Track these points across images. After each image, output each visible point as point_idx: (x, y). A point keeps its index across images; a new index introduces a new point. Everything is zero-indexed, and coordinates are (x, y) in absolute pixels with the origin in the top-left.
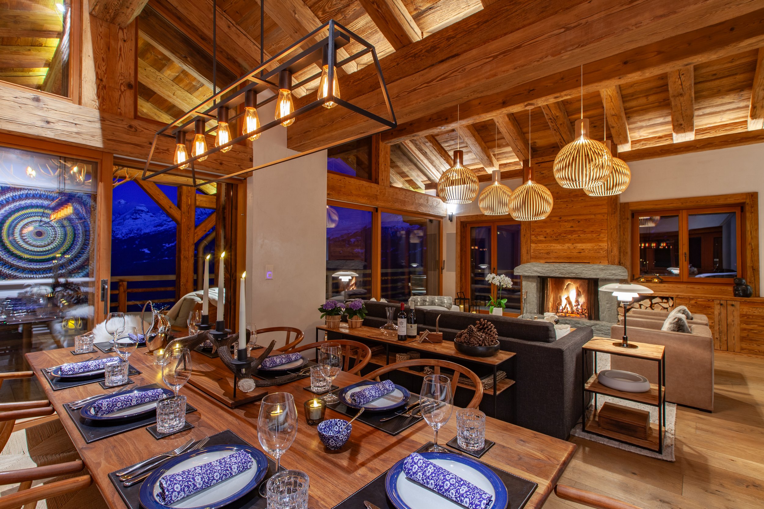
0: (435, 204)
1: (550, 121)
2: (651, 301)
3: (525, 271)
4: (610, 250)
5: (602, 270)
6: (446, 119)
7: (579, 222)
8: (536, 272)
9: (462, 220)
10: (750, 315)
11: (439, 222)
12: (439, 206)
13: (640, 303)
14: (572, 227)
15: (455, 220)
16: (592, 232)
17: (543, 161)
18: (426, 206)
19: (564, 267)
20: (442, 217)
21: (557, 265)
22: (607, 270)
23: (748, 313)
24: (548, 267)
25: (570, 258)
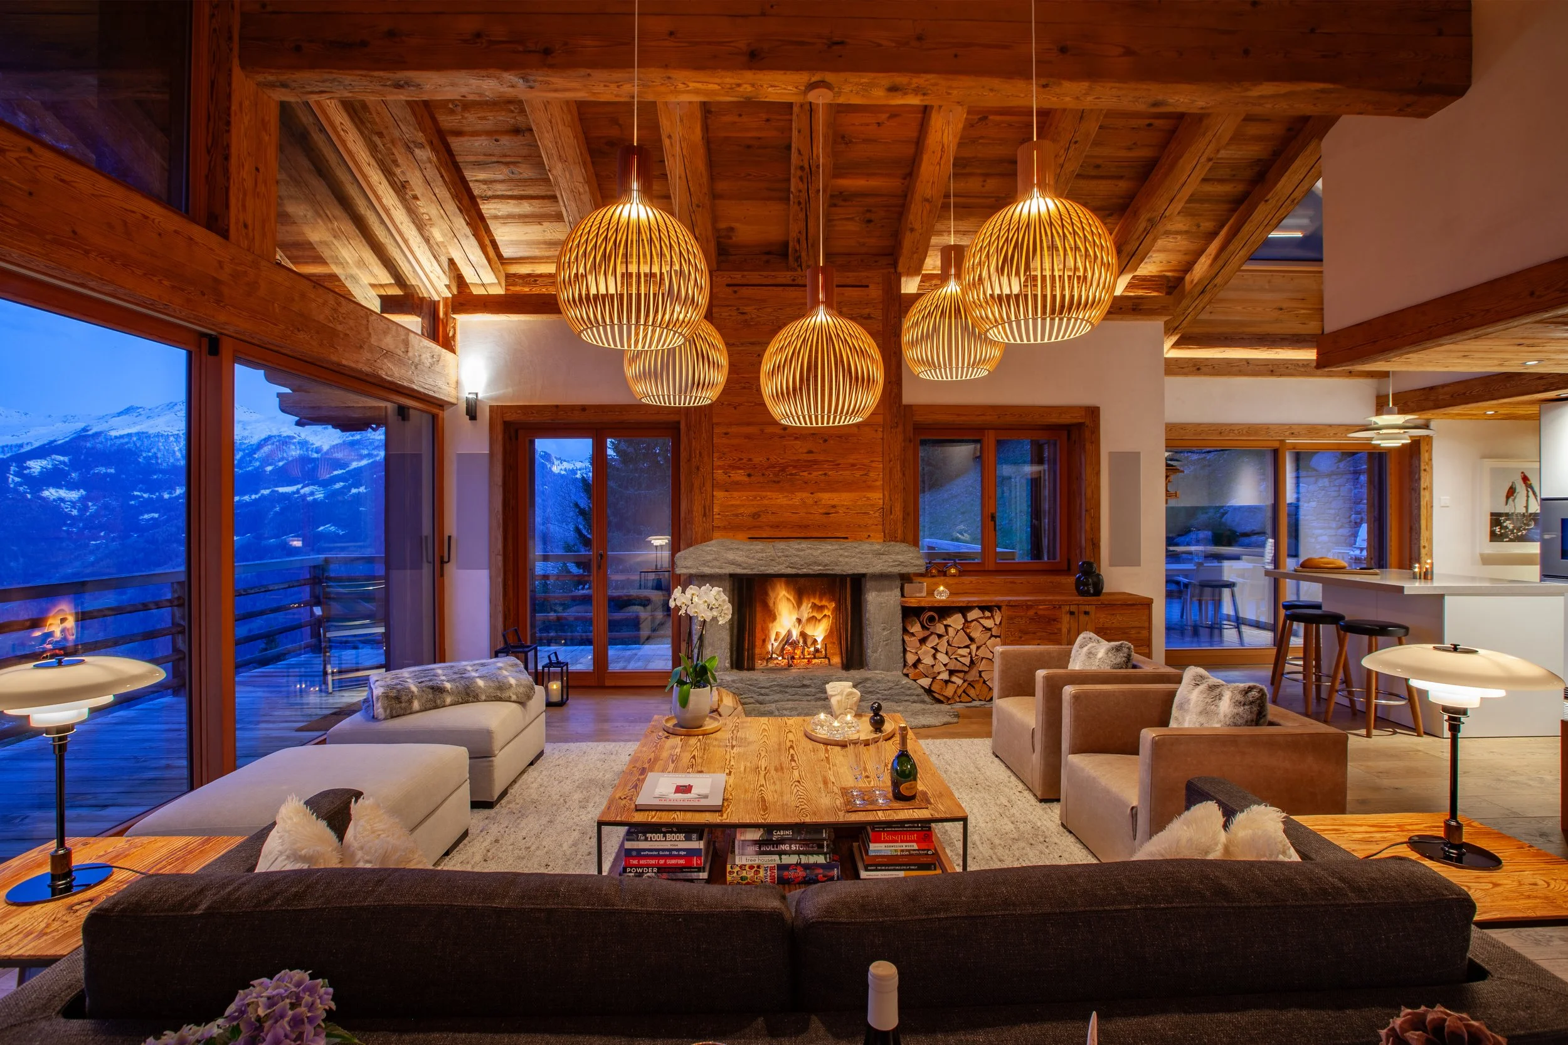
0: (427, 359)
1: (799, 173)
2: (965, 617)
3: (705, 564)
4: (889, 508)
5: (879, 554)
6: (547, 52)
7: (825, 441)
8: (733, 563)
9: (509, 417)
10: (1107, 629)
11: (434, 418)
12: (437, 368)
13: (945, 623)
14: (810, 452)
15: (484, 416)
16: (853, 465)
17: (744, 281)
18: (401, 362)
19: (798, 550)
20: (441, 404)
21: (781, 545)
22: (889, 553)
23: (1106, 625)
24: (762, 551)
25: (806, 527)
